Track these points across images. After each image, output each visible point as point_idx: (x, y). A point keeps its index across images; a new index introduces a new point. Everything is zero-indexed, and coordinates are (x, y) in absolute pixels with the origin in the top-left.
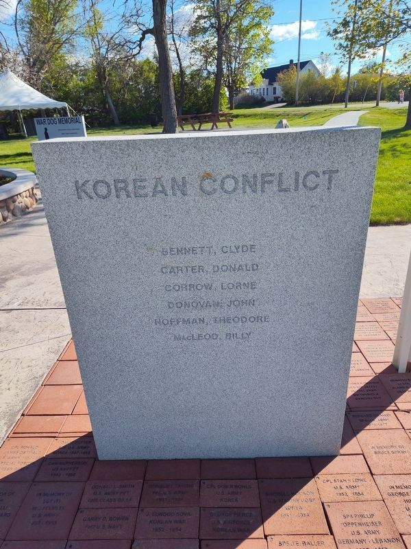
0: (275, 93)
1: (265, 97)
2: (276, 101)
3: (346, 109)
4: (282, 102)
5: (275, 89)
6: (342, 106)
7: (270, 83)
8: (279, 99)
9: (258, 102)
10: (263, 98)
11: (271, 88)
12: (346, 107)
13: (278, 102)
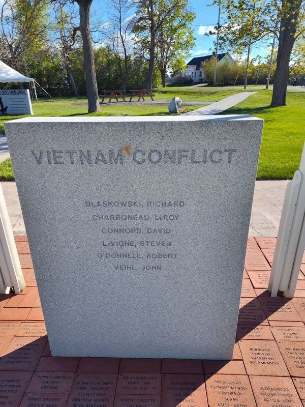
0: (201, 76)
1: (193, 78)
2: (201, 82)
3: (245, 90)
4: (205, 82)
5: (201, 73)
6: (242, 87)
7: (198, 69)
8: (203, 81)
9: (188, 82)
10: (191, 79)
11: (198, 72)
12: (245, 88)
13: (202, 83)
